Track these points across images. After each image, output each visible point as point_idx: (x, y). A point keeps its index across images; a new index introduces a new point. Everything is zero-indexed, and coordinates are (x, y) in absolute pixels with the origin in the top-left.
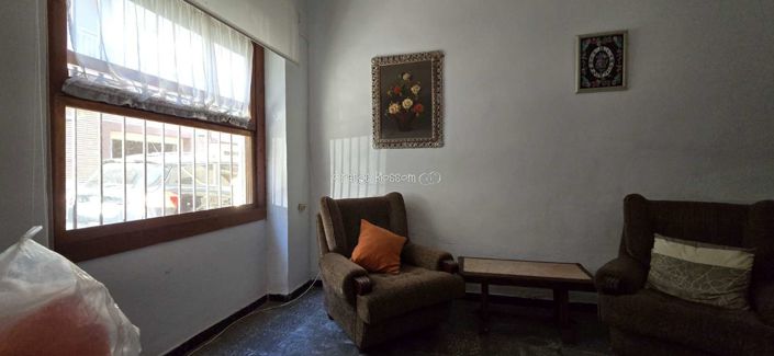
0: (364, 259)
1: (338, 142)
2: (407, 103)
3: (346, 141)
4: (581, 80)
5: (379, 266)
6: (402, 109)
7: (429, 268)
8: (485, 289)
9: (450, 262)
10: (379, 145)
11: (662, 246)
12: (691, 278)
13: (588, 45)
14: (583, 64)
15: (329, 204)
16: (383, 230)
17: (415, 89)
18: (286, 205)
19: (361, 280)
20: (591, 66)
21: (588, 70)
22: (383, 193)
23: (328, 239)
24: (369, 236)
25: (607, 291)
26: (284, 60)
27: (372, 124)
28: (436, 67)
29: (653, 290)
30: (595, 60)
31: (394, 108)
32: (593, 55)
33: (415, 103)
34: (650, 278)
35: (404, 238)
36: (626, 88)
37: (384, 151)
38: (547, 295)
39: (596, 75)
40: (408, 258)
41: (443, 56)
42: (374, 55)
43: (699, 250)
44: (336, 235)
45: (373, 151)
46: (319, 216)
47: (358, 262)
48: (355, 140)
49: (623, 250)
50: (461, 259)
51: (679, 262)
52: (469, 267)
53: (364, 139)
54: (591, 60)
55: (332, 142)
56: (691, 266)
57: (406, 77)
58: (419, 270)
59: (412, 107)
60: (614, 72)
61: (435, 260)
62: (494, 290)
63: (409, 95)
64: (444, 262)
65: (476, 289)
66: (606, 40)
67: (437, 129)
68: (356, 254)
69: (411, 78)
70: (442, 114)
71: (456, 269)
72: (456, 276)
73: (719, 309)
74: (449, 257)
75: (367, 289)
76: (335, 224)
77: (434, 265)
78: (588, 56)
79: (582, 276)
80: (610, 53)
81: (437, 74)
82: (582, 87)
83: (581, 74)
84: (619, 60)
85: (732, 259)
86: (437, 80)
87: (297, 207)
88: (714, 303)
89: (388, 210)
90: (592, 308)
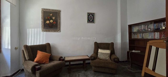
0: (38, 61)
1: (30, 29)
2: (51, 21)
3: (33, 29)
4: (88, 21)
5: (43, 62)
6: (50, 22)
7: (57, 61)
8: (70, 63)
9: (62, 59)
10: (43, 31)
11: (100, 51)
12: (103, 56)
13: (89, 14)
14: (88, 18)
15: (26, 47)
16: (46, 53)
17: (54, 18)
18: (10, 48)
19: (37, 67)
20: (89, 18)
21: (89, 19)
22: (44, 43)
23: (26, 57)
24: (40, 55)
25: (92, 60)
26: (10, 3)
27: (41, 25)
28: (59, 14)
29: (98, 58)
30: (90, 17)
31: (48, 22)
32: (90, 16)
33: (53, 21)
34: (98, 56)
35: (51, 54)
36: (94, 23)
37: (45, 33)
38: (82, 62)
39: (90, 20)
40: (51, 59)
41: (60, 11)
42: (42, 8)
43: (105, 51)
44: (29, 56)
45: (42, 33)
46: (23, 51)
47: (36, 62)
48: (36, 29)
49: (94, 52)
50: (65, 57)
51: (102, 53)
52: (67, 59)
53: (39, 29)
54: (89, 17)
55: (28, 29)
56: (103, 53)
57: (51, 15)
58: (54, 61)
59: (53, 22)
60: (93, 20)
61: (58, 59)
62: (72, 63)
63: (52, 19)
64: (61, 59)
65: (68, 63)
66: (92, 14)
67: (59, 28)
68: (35, 60)
69: (52, 15)
70: (60, 24)
71: (63, 60)
72: (63, 61)
73: (107, 60)
74: (62, 57)
75: (39, 69)
76: (29, 53)
78: (89, 16)
79: (88, 58)
80: (92, 17)
81: (59, 15)
82: (88, 22)
83: (88, 20)
84: (94, 18)
85: (108, 52)
86: (59, 17)
87: (14, 49)
88: (106, 59)
89: (46, 48)
90: (89, 63)
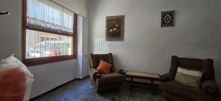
0: (100, 70)
1: (96, 39)
2: (115, 29)
3: (98, 39)
4: (162, 24)
5: (104, 71)
6: (113, 31)
7: (117, 73)
8: (132, 79)
9: (122, 72)
10: (107, 40)
11: (180, 70)
12: (185, 79)
13: (164, 14)
14: (162, 19)
15: (92, 56)
16: (107, 63)
17: (117, 26)
18: (82, 55)
19: (97, 75)
20: (165, 20)
21: (164, 21)
22: (107, 53)
23: (91, 64)
24: (102, 64)
25: (162, 81)
26: (82, 17)
27: (105, 35)
28: (123, 20)
29: (175, 81)
30: (166, 18)
31: (111, 30)
32: (165, 17)
33: (117, 29)
34: (175, 78)
35: (112, 65)
36: (174, 26)
37: (108, 42)
39: (166, 23)
40: (112, 70)
41: (124, 17)
42: (106, 16)
43: (189, 71)
44: (93, 63)
45: (105, 42)
46: (89, 58)
47: (98, 70)
48: (101, 39)
49: (170, 71)
50: (127, 71)
51: (183, 74)
52: (128, 73)
53: (103, 39)
54: (165, 18)
55: (95, 39)
56: (186, 75)
57: (114, 22)
58: (114, 73)
59: (116, 30)
60: (171, 22)
61: (119, 71)
63: (115, 27)
64: (121, 72)
65: (129, 79)
66: (169, 13)
67: (122, 36)
68: (98, 69)
69: (116, 22)
70: (124, 32)
71: (123, 74)
73: (191, 87)
74: (123, 70)
75: (99, 77)
76: (93, 61)
77: (118, 72)
78: (164, 17)
79: (158, 77)
80: (170, 16)
81: (122, 21)
82: (162, 26)
83: (162, 22)
84: (172, 19)
85: (197, 74)
86: (123, 23)
87: (85, 56)
88: (190, 85)
89: (108, 58)
